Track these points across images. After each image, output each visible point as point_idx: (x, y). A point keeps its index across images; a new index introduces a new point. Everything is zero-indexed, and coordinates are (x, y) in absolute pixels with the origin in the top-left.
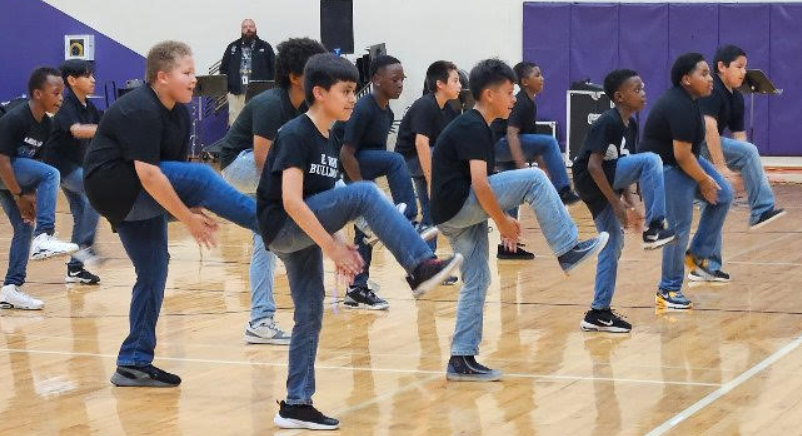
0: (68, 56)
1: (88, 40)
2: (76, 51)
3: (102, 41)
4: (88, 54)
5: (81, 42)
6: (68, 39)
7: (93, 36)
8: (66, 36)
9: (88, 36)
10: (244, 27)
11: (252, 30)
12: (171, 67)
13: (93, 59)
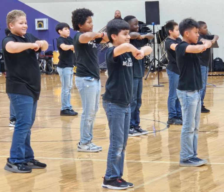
0: (37, 28)
1: (45, 21)
2: (40, 26)
3: (51, 21)
4: (45, 27)
5: (42, 22)
6: (36, 20)
7: (47, 19)
8: (36, 19)
9: (45, 19)
10: (116, 14)
11: (119, 15)
12: (14, 21)
13: (48, 29)
